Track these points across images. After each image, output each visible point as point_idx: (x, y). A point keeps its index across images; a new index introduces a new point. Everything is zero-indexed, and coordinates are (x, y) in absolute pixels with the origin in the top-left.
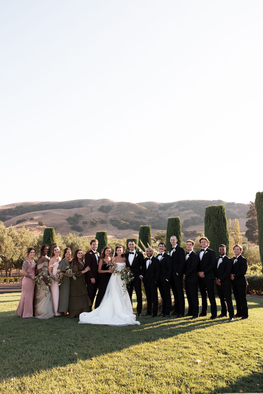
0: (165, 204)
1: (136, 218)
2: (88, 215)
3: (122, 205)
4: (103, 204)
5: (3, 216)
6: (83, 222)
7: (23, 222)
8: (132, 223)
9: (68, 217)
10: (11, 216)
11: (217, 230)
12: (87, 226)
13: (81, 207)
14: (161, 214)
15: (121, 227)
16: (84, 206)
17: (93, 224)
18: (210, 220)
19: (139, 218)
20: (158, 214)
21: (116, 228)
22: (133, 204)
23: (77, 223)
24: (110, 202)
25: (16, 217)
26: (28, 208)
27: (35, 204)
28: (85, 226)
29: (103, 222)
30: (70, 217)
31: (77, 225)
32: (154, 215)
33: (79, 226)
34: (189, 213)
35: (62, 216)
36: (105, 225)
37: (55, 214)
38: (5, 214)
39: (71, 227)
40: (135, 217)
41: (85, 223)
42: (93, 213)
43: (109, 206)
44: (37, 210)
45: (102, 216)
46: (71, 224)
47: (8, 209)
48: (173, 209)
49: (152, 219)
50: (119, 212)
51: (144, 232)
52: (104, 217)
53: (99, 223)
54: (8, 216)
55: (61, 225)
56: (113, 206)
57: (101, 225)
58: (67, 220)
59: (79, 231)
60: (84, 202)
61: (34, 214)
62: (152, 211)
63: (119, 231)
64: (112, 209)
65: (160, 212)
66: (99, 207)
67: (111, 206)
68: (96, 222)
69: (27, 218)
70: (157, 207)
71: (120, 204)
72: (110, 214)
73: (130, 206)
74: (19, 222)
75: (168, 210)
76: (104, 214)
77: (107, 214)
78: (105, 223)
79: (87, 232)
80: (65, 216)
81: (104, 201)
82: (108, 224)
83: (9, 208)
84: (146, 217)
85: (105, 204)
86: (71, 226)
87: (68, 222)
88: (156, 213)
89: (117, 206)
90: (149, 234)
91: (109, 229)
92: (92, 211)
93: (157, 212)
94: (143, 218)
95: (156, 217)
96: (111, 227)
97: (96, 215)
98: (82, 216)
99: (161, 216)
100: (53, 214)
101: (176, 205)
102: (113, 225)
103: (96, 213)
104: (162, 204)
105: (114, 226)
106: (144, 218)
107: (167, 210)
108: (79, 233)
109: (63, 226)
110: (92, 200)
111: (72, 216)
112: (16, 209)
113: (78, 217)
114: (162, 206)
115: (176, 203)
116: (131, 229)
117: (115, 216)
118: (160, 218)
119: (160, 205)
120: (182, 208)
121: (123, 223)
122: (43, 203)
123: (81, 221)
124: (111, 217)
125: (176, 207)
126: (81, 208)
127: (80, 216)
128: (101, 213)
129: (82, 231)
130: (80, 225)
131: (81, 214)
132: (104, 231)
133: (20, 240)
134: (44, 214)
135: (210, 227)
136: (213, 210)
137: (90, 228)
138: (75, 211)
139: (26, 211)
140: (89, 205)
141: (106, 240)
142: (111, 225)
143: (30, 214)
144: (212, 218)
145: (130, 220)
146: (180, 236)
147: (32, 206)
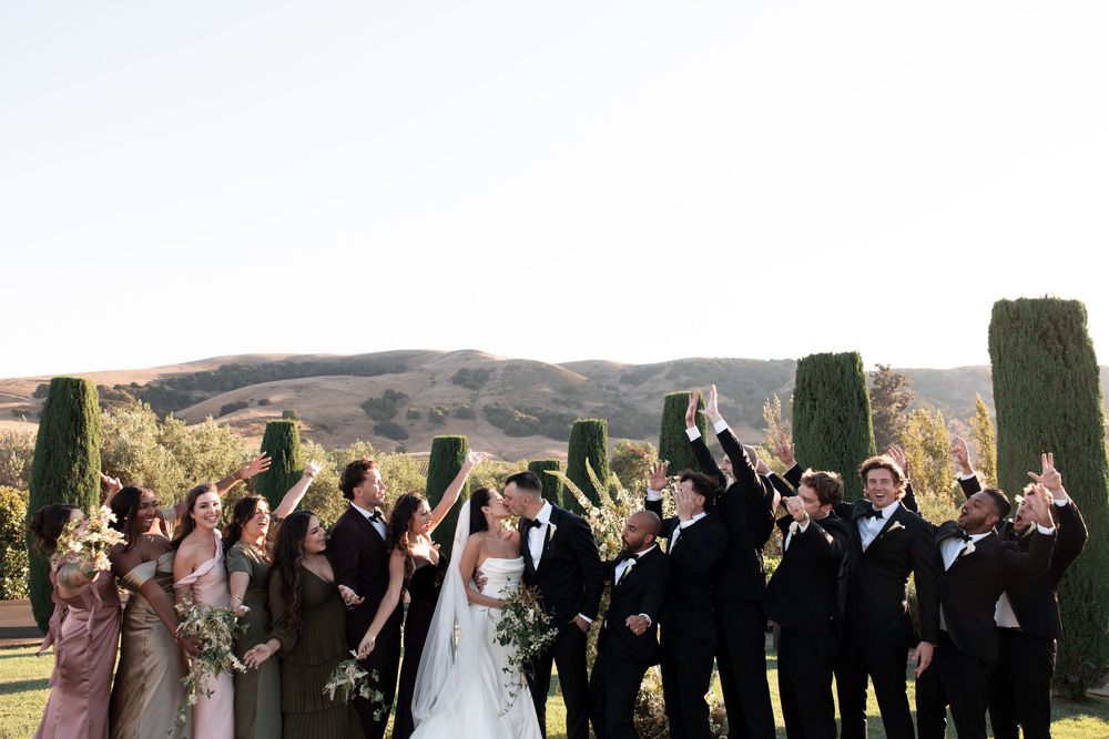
7: (240, 411)
11: (836, 434)
27: (273, 360)
83: (200, 369)
87: (368, 413)
90: (602, 447)
133: (201, 459)
134: (300, 388)
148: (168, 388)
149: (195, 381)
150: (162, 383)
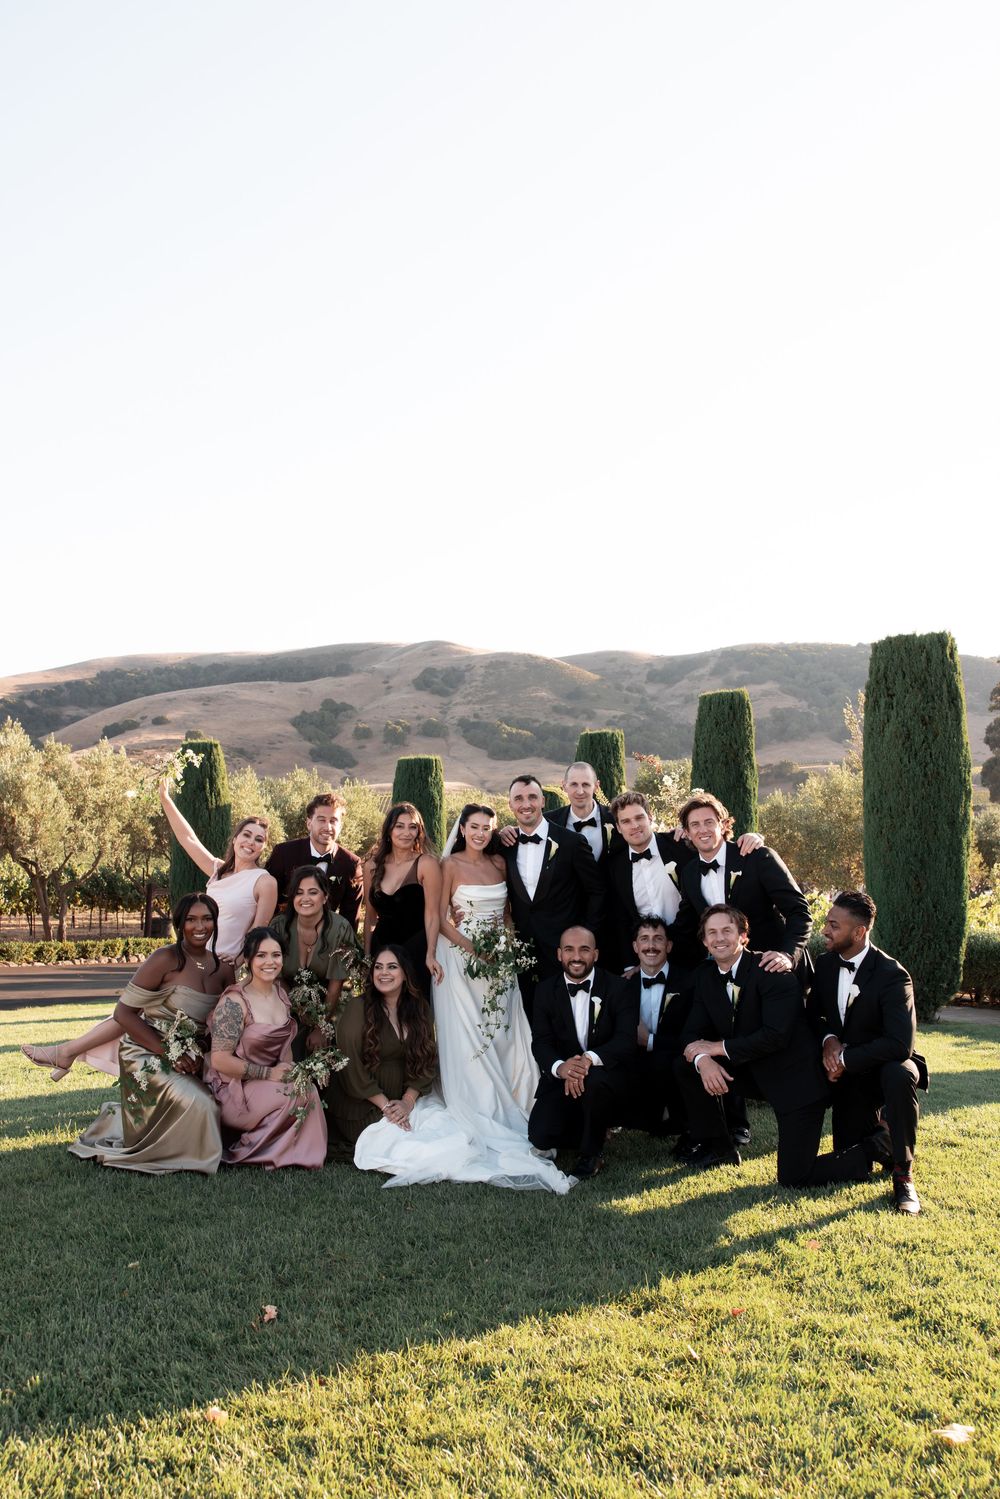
0: (671, 659)
1: (557, 716)
2: (373, 705)
3: (504, 664)
4: (430, 663)
5: (51, 710)
6: (357, 729)
7: (127, 732)
8: (542, 734)
9: (298, 714)
10: (82, 711)
12: (370, 746)
13: (346, 674)
14: (654, 698)
15: (502, 751)
16: (359, 672)
17: (395, 737)
19: (570, 712)
20: (643, 701)
21: (484, 752)
22: (549, 663)
23: (334, 736)
24: (458, 652)
25: (100, 714)
26: (144, 678)
27: (172, 663)
28: (364, 747)
29: (431, 730)
30: (303, 712)
31: (334, 741)
32: (626, 701)
33: (339, 748)
34: (765, 694)
35: (273, 707)
36: (440, 742)
37: (248, 702)
38: (59, 703)
39: (312, 752)
40: (556, 709)
41: (363, 734)
42: (393, 697)
43: (454, 670)
44: (180, 688)
45: (428, 706)
46: (310, 740)
47: (68, 684)
48: (700, 678)
49: (622, 718)
50: (494, 692)
52: (437, 711)
53: (418, 734)
54: (70, 711)
55: (272, 743)
56: (470, 668)
57: (425, 739)
58: (296, 722)
59: (339, 767)
60: (357, 653)
61: (169, 700)
62: (619, 687)
63: (492, 763)
64: (468, 679)
65: (651, 690)
66: (417, 673)
67: (463, 668)
68: (407, 729)
69: (143, 718)
70: (639, 674)
71: (498, 662)
72: (457, 698)
73: (534, 670)
74: (112, 732)
75: (684, 682)
76: (437, 700)
77: (445, 700)
78: (438, 736)
79: (373, 768)
80: (285, 708)
81: (434, 648)
82: (453, 738)
84: (599, 712)
85: (440, 663)
86: (309, 745)
87: (300, 732)
88: (636, 695)
89: (486, 667)
91: (454, 758)
92: (389, 688)
93: (640, 691)
94: (585, 716)
95: (637, 710)
96: (463, 748)
97: (405, 704)
98: (351, 708)
99: (655, 706)
100: (239, 702)
101: (712, 664)
102: (472, 742)
103: (405, 696)
104: (660, 659)
105: (475, 745)
106: (591, 716)
107: (678, 684)
108: (341, 771)
109: (278, 745)
111: (314, 707)
112: (98, 682)
113: (334, 711)
114: (659, 667)
115: (713, 654)
116: (539, 756)
117: (477, 707)
118: (650, 713)
119: (650, 665)
120: (736, 674)
121: (509, 734)
122: (201, 658)
123: (349, 728)
124: (461, 710)
125: (715, 673)
126: (345, 679)
127: (345, 707)
128: (424, 697)
129: (353, 763)
130: (345, 740)
131: (348, 702)
132: (427, 756)
133: (93, 794)
134: (206, 700)
135: (890, 729)
136: (903, 651)
137: (386, 753)
138: (323, 688)
139: (136, 691)
140: (376, 666)
141: (439, 792)
142: (463, 742)
143: (152, 703)
144: (898, 689)
145: (537, 721)
146: (748, 772)
147: (159, 671)
148: (30, 704)
149: (66, 694)
150: (22, 697)
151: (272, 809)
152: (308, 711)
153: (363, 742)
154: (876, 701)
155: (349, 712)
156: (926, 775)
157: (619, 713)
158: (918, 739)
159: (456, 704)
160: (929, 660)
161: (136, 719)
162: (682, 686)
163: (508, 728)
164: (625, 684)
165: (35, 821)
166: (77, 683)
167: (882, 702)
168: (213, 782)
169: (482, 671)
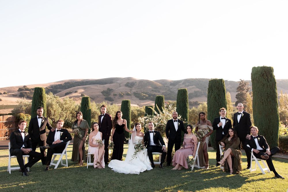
0: (175, 81)
1: (152, 92)
2: (117, 89)
3: (143, 81)
4: (128, 81)
5: (55, 90)
6: (114, 94)
7: (70, 94)
8: (150, 95)
9: (103, 91)
10: (61, 90)
12: (116, 97)
14: (171, 89)
15: (142, 98)
16: (115, 83)
17: (121, 96)
18: (212, 90)
19: (155, 91)
20: (169, 89)
21: (138, 99)
22: (151, 81)
23: (109, 95)
24: (134, 79)
25: (65, 90)
26: (73, 84)
28: (115, 97)
29: (128, 94)
30: (104, 91)
31: (109, 96)
32: (166, 89)
33: (110, 97)
34: (193, 88)
35: (98, 89)
36: (130, 96)
37: (93, 88)
38: (57, 88)
39: (105, 98)
40: (152, 90)
41: (115, 95)
42: (121, 88)
43: (133, 83)
44: (80, 86)
45: (127, 90)
46: (105, 96)
47: (59, 85)
48: (180, 85)
49: (165, 92)
50: (140, 87)
51: (158, 100)
52: (129, 91)
53: (126, 95)
54: (59, 90)
55: (98, 96)
56: (136, 82)
57: (127, 96)
58: (102, 92)
59: (110, 101)
60: (114, 79)
61: (78, 88)
62: (165, 86)
63: (140, 101)
64: (135, 84)
65: (171, 87)
66: (125, 83)
67: (134, 82)
68: (124, 94)
69: (73, 91)
70: (168, 84)
71: (141, 81)
72: (133, 88)
73: (148, 83)
74: (67, 94)
75: (177, 85)
76: (130, 88)
77: (131, 88)
78: (129, 95)
79: (117, 101)
80: (100, 90)
81: (129, 79)
82: (132, 96)
84: (160, 91)
85: (130, 81)
86: (105, 97)
87: (103, 94)
88: (168, 88)
89: (139, 82)
90: (163, 102)
91: (133, 100)
92: (120, 86)
93: (168, 87)
95: (168, 91)
96: (134, 98)
97: (123, 89)
98: (113, 90)
99: (172, 90)
100: (91, 88)
101: (183, 82)
102: (136, 97)
103: (123, 88)
104: (172, 81)
105: (137, 97)
106: (159, 92)
107: (176, 86)
108: (111, 102)
109: (99, 97)
110: (120, 78)
111: (106, 90)
112: (65, 85)
113: (109, 90)
114: (172, 83)
115: (183, 80)
116: (149, 99)
117: (137, 90)
118: (171, 92)
119: (171, 82)
120: (187, 84)
121: (143, 95)
122: (84, 80)
123: (112, 94)
124: (134, 90)
125: (183, 84)
126: (112, 84)
127: (112, 90)
128: (127, 88)
129: (113, 100)
130: (112, 96)
131: (112, 89)
132: (127, 100)
135: (212, 96)
136: (214, 82)
137: (119, 99)
138: (107, 86)
139: (72, 86)
140: (118, 82)
141: (130, 107)
142: (134, 97)
143: (74, 88)
144: (214, 89)
145: (149, 93)
146: (187, 104)
147: (76, 82)
151: (98, 109)
152: (105, 90)
153: (115, 96)
154: (210, 91)
155: (112, 91)
156: (219, 105)
157: (165, 91)
158: (217, 98)
159: (133, 89)
160: (219, 84)
161: (72, 92)
162: (177, 86)
163: (143, 94)
164: (166, 86)
165: (55, 111)
166: (60, 84)
167: (211, 92)
168: (88, 104)
169: (138, 83)
